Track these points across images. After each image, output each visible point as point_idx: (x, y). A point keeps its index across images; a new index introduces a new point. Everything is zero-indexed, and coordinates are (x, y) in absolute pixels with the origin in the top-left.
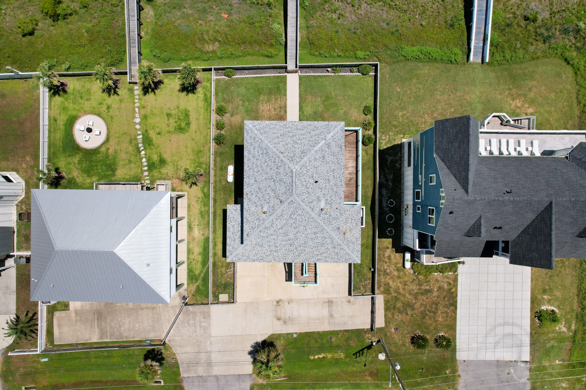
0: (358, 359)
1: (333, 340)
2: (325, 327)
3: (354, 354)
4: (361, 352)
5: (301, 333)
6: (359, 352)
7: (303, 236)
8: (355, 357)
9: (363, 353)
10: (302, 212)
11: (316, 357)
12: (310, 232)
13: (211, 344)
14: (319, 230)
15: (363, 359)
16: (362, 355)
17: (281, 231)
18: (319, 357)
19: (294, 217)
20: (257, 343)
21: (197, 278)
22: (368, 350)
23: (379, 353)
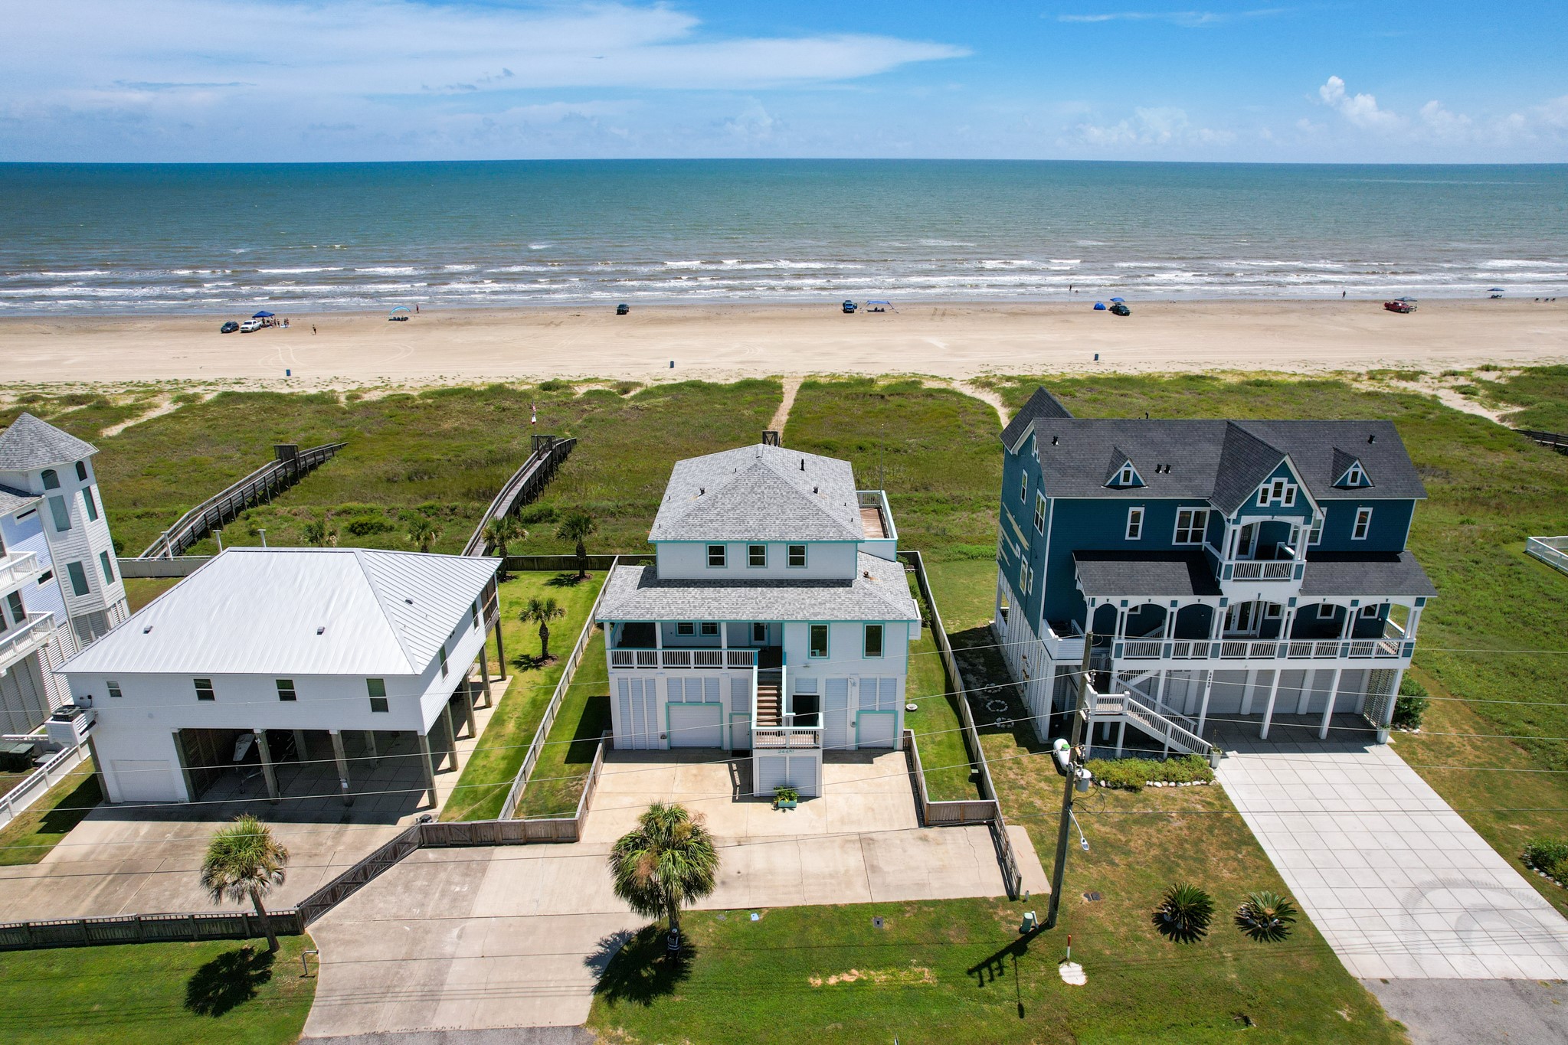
0: (988, 988)
1: (886, 926)
2: (857, 894)
3: (970, 972)
4: (994, 965)
5: (775, 912)
6: (987, 963)
7: (778, 522)
8: (973, 981)
9: (1001, 968)
10: (775, 483)
11: (833, 980)
12: (791, 516)
13: (460, 937)
14: (811, 512)
15: (1005, 987)
16: (1001, 974)
17: (731, 514)
18: (843, 982)
19: (759, 491)
20: (621, 935)
21: (479, 796)
22: (1017, 958)
23: (1060, 963)
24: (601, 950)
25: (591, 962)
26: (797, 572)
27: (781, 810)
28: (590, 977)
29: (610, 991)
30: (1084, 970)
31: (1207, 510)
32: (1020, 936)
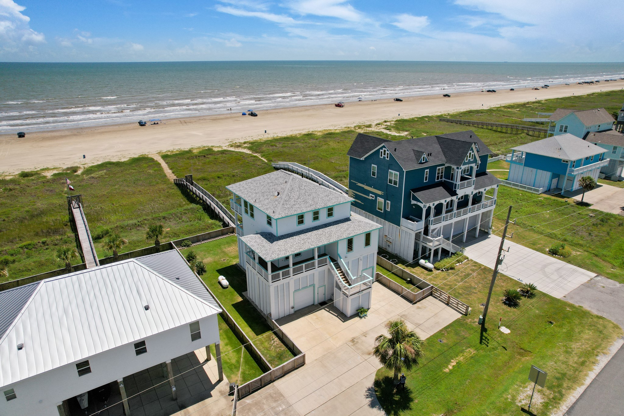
0: (490, 345)
1: (444, 341)
2: (424, 335)
3: (480, 343)
4: (484, 338)
6: (481, 338)
7: (320, 200)
8: (484, 346)
9: (486, 338)
10: (306, 184)
11: (450, 367)
12: (323, 196)
14: (328, 193)
15: (493, 343)
16: (488, 339)
18: (454, 366)
20: (369, 389)
21: (238, 365)
22: (487, 333)
23: (499, 328)
24: (370, 399)
25: (372, 405)
26: (331, 219)
27: (363, 318)
28: (379, 412)
29: (393, 412)
30: (506, 327)
31: (444, 167)
32: (481, 326)
